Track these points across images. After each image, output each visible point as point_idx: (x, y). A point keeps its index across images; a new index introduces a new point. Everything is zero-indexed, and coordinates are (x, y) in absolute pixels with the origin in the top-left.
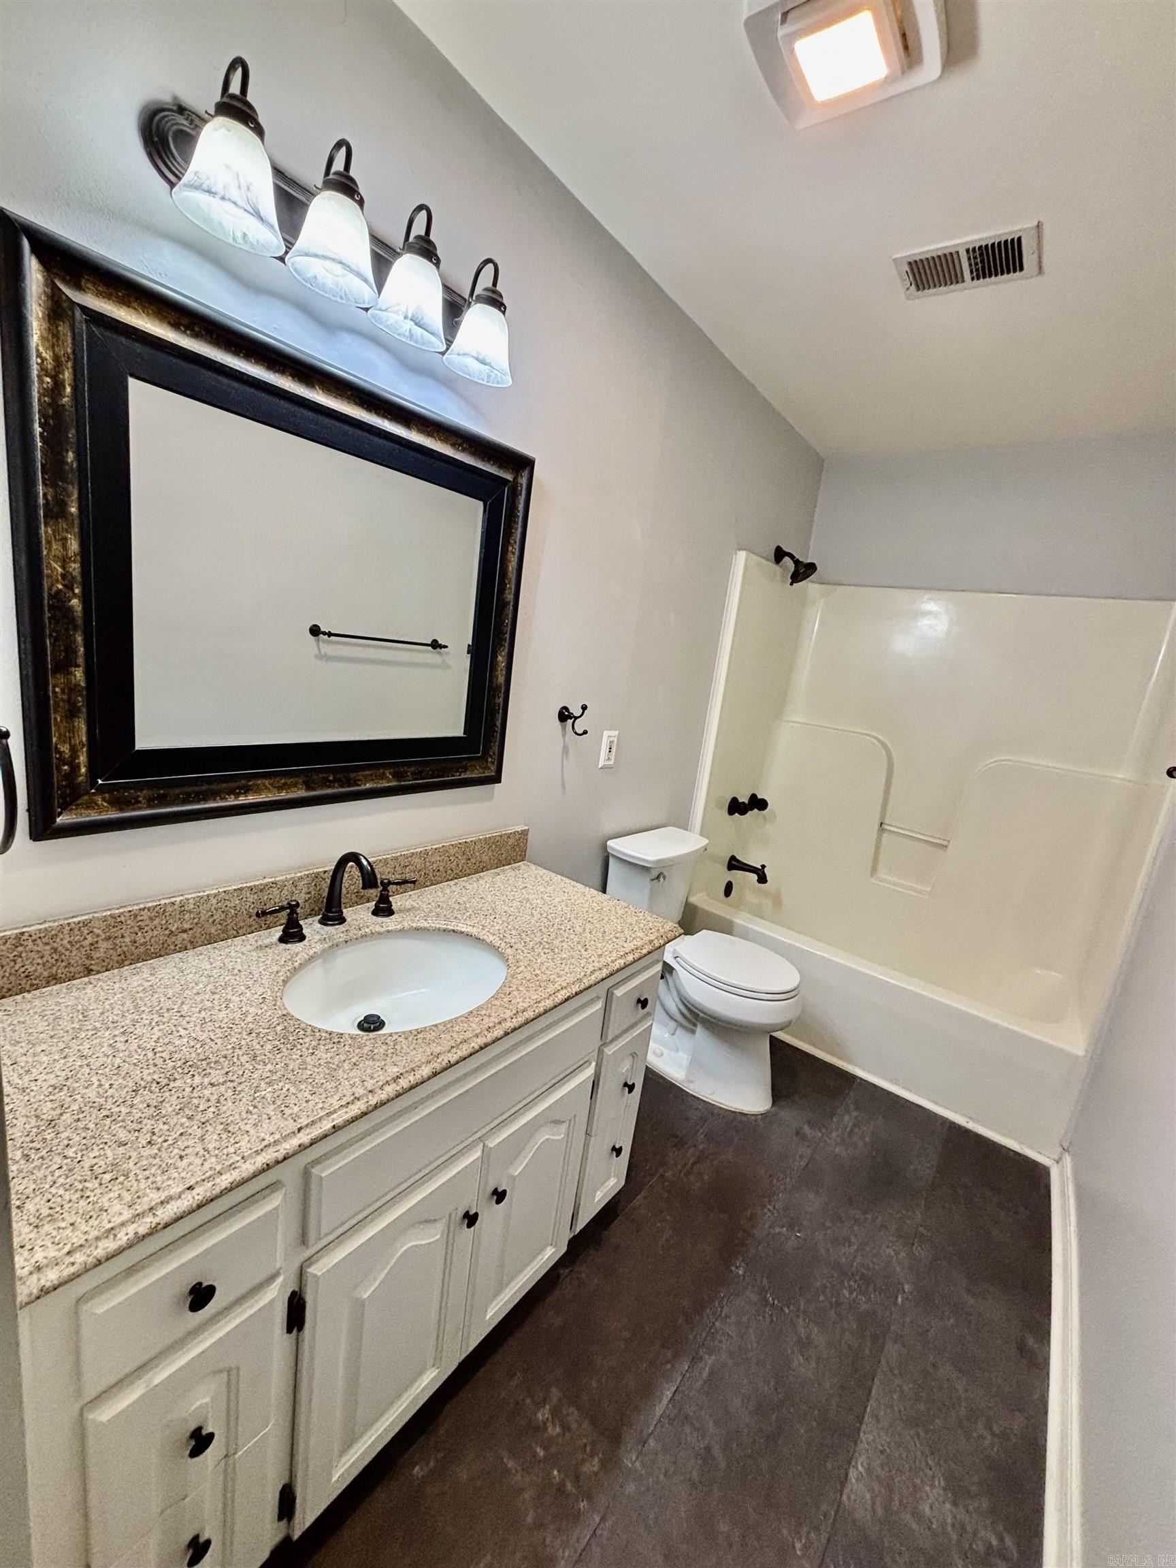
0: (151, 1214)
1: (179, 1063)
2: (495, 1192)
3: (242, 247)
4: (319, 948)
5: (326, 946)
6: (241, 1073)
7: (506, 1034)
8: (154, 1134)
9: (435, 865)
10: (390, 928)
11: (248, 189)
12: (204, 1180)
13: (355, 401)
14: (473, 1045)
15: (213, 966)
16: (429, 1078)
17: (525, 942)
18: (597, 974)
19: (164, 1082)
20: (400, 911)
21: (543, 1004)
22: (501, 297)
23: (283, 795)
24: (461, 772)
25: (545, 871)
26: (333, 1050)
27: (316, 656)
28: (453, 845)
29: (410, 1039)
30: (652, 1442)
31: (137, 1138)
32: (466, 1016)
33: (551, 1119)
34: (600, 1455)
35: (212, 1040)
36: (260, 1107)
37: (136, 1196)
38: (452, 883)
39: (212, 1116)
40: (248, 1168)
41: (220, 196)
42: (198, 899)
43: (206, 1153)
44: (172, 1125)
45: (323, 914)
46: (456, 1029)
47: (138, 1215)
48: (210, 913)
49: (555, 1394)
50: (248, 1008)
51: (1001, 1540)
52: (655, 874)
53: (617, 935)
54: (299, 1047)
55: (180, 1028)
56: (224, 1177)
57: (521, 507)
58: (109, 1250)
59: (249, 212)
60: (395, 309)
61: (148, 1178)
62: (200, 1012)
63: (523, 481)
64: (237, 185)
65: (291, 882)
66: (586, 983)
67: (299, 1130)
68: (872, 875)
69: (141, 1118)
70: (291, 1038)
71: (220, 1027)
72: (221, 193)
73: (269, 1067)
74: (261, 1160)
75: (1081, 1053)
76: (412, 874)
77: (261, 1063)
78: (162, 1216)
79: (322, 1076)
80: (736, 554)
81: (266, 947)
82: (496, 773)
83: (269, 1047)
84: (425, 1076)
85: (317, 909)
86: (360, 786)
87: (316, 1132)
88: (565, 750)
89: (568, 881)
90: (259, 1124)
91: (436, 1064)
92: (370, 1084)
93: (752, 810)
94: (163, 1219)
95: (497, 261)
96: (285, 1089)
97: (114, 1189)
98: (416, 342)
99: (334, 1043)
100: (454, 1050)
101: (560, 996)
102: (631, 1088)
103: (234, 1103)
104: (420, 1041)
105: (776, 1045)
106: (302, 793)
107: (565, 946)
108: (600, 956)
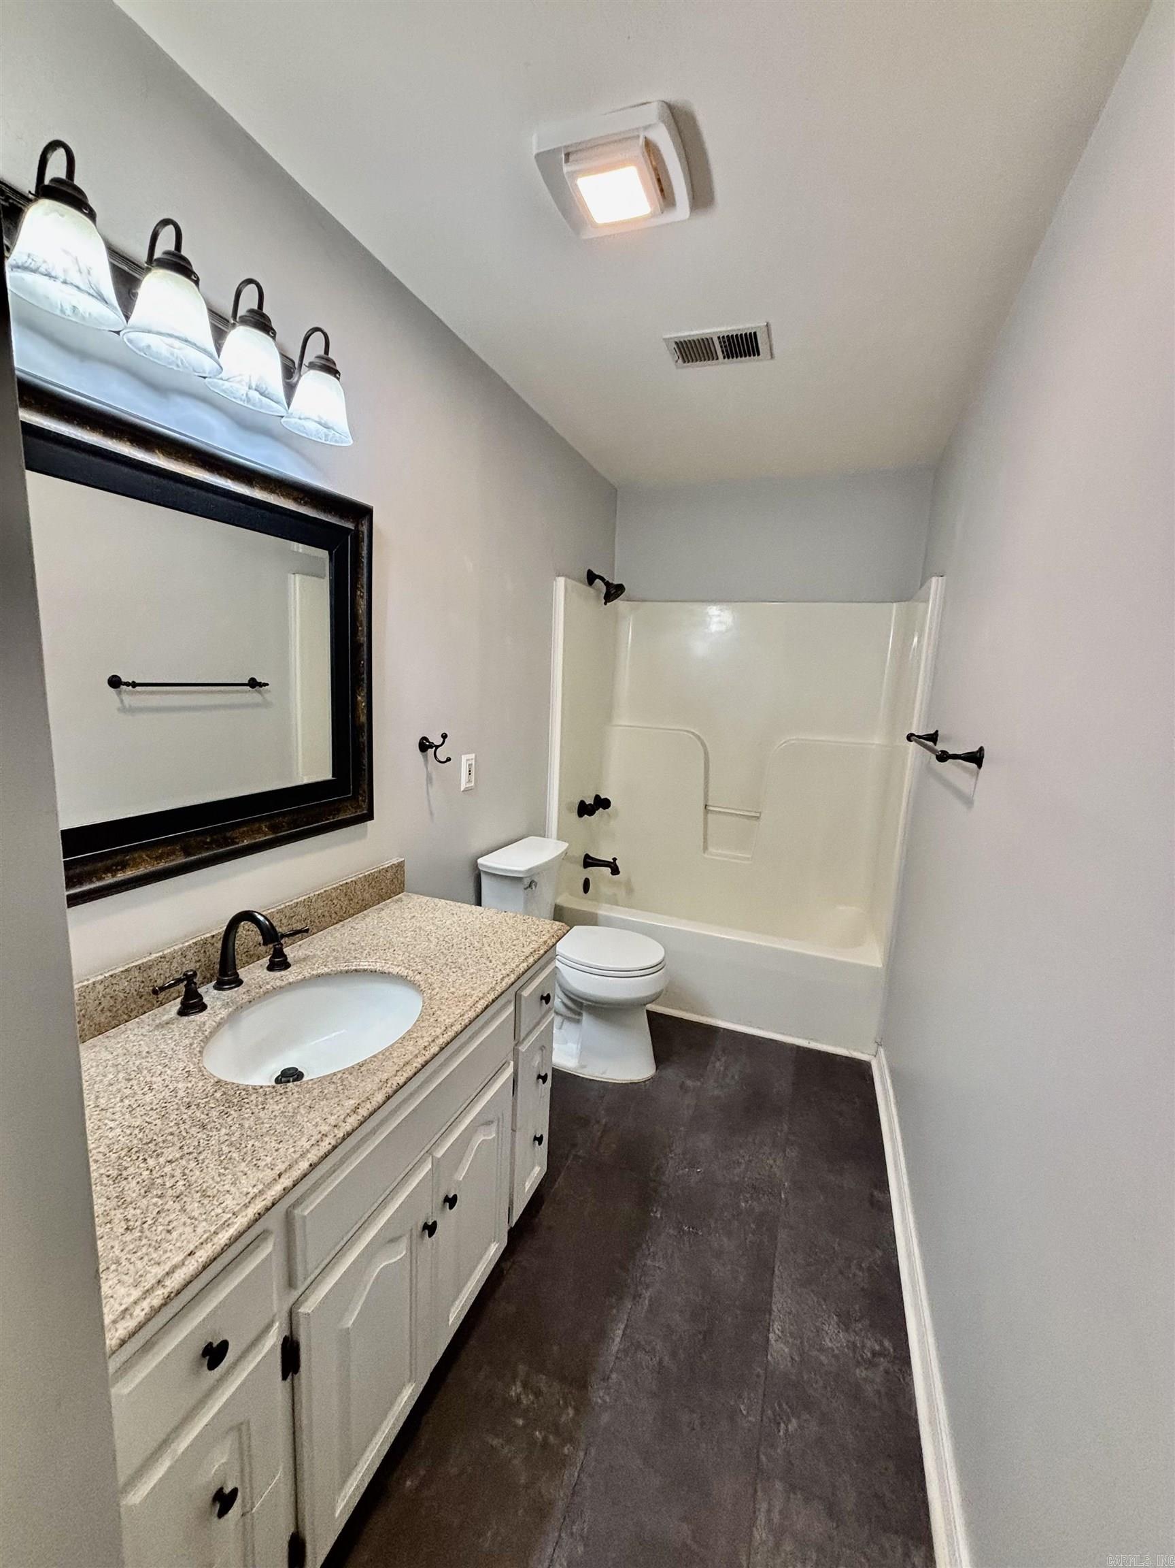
0: (160, 1286)
1: (123, 1153)
2: (447, 1199)
3: (70, 318)
4: (224, 1013)
5: (230, 1009)
6: (197, 1144)
7: (442, 1049)
8: (127, 1220)
9: (320, 911)
10: (291, 980)
11: (89, 273)
12: (202, 1244)
13: (196, 463)
14: (415, 1065)
15: (115, 1054)
16: (384, 1103)
17: (432, 967)
18: (506, 980)
19: (114, 1173)
20: (296, 962)
21: (466, 1016)
22: (335, 364)
23: (162, 865)
24: (335, 815)
25: (428, 898)
26: (282, 1100)
27: (119, 709)
28: (334, 888)
29: (355, 1073)
30: (614, 1376)
31: (112, 1229)
32: (400, 1041)
33: (483, 1122)
34: (573, 1403)
35: (149, 1123)
36: (231, 1167)
37: (137, 1276)
38: (338, 926)
39: (183, 1188)
40: (240, 1222)
41: (62, 280)
42: (83, 989)
43: (193, 1221)
44: (144, 1208)
45: (218, 979)
46: (395, 1054)
47: (148, 1291)
48: (97, 1002)
49: (522, 1369)
50: (175, 1085)
51: (881, 1344)
52: (527, 882)
53: (514, 943)
54: (247, 1106)
55: (106, 1121)
56: (220, 1236)
57: (365, 553)
58: (130, 1328)
59: (93, 296)
60: (238, 379)
61: (142, 1258)
62: (122, 1101)
63: (365, 529)
64: (77, 269)
65: (179, 953)
66: (499, 989)
67: (280, 1175)
68: (704, 852)
69: (105, 1211)
70: (235, 1101)
71: (152, 1109)
72: (62, 277)
73: (223, 1131)
74: (251, 1212)
75: (880, 966)
76: (299, 924)
77: (214, 1130)
78: (173, 1285)
79: (282, 1125)
80: (555, 580)
81: (167, 1023)
82: (368, 810)
83: (214, 1113)
84: (381, 1102)
85: (208, 975)
86: (238, 843)
87: (296, 1173)
88: (429, 779)
89: (452, 903)
90: (238, 1182)
91: (386, 1089)
92: (332, 1120)
93: (598, 809)
94: (173, 1288)
95: (326, 330)
96: (249, 1146)
97: (110, 1277)
98: (254, 405)
99: (281, 1094)
100: (400, 1073)
101: (480, 1007)
102: (544, 1078)
103: (201, 1171)
104: (365, 1073)
105: (652, 1016)
106: (182, 860)
107: (471, 962)
108: (505, 964)
